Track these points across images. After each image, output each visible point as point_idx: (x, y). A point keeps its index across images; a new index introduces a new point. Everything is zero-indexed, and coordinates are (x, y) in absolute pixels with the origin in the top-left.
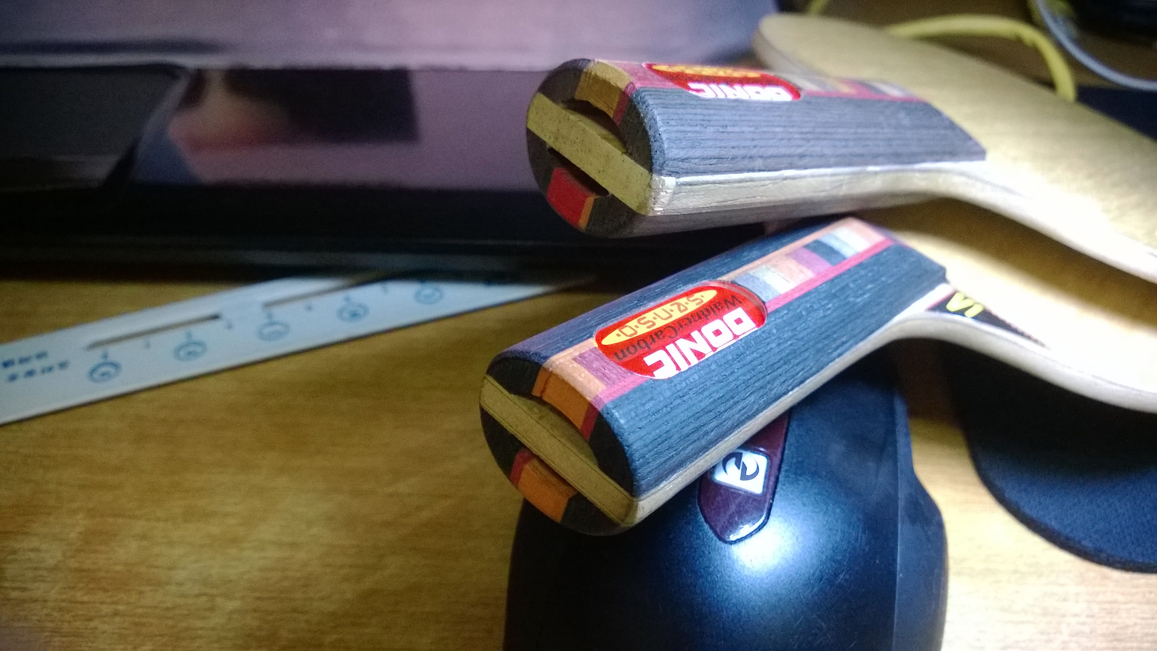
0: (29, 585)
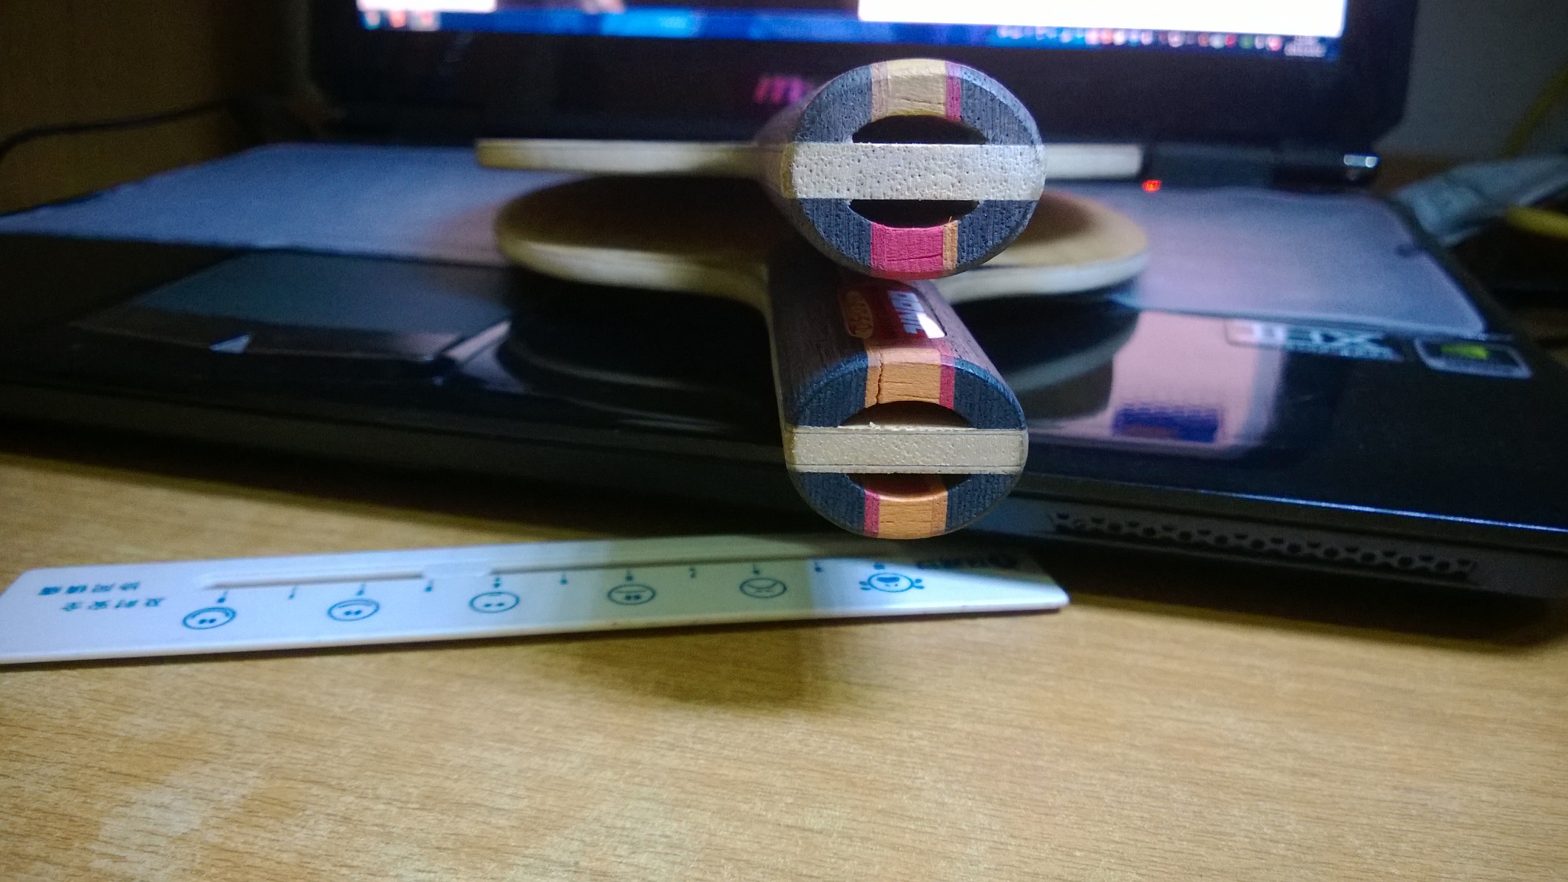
0: (130, 855)
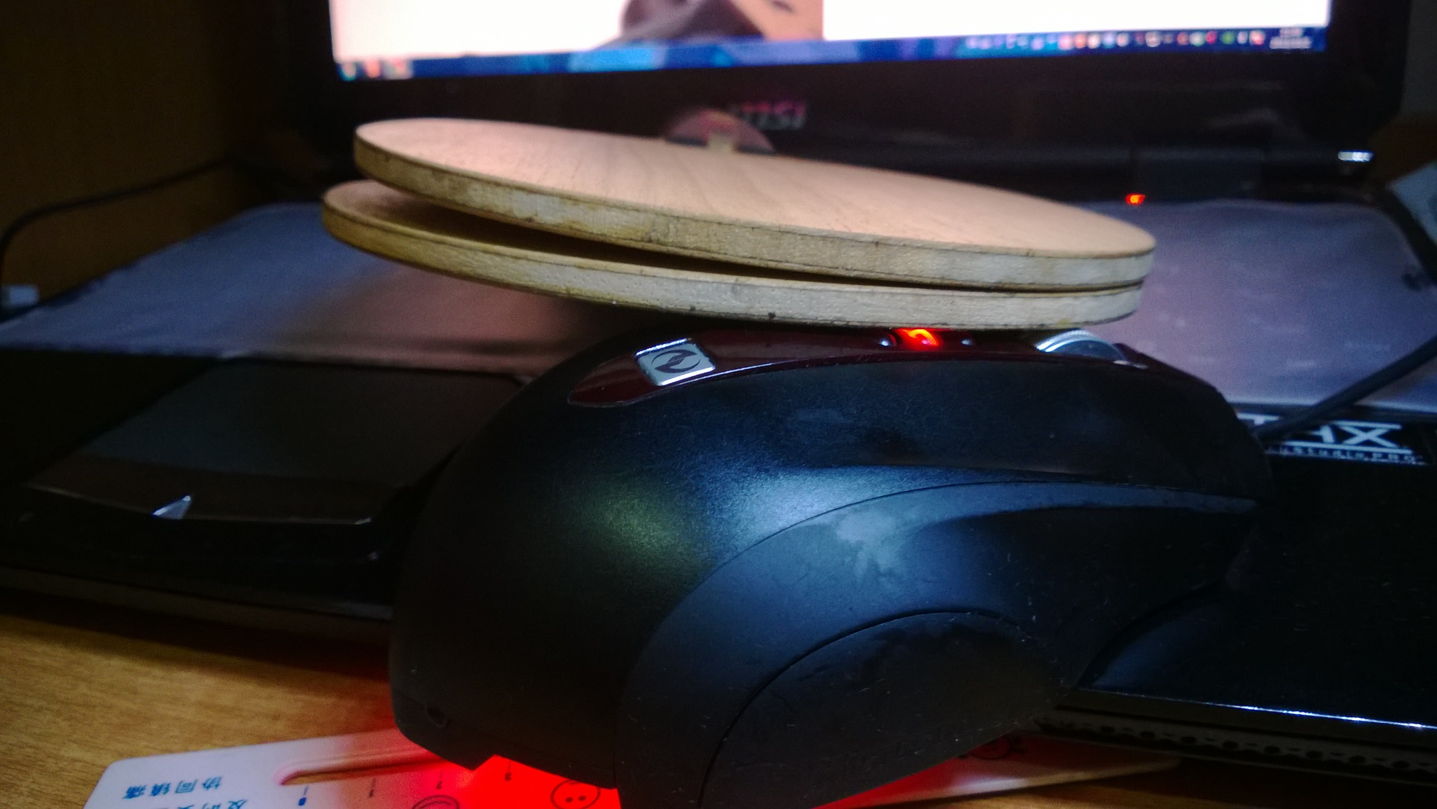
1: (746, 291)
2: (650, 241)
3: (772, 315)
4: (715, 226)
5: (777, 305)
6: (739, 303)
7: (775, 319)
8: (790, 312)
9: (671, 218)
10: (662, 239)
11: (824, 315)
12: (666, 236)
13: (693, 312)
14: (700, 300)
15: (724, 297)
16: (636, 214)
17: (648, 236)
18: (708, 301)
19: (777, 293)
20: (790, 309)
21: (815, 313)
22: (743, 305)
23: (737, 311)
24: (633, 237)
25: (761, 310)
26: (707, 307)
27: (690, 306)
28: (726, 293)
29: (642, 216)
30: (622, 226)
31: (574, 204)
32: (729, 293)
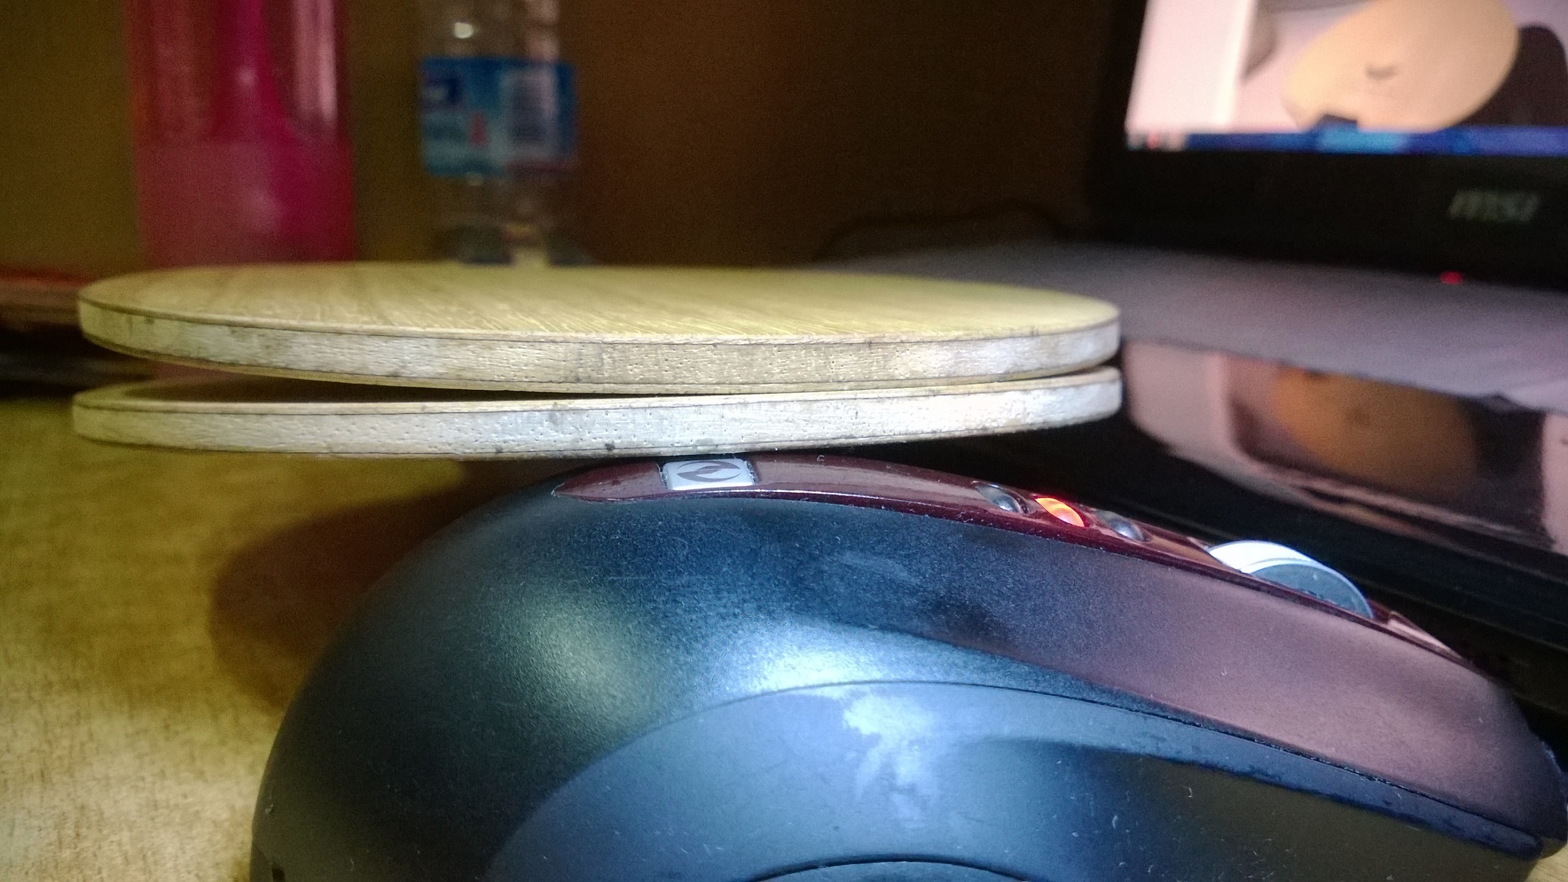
1: (569, 418)
2: (578, 380)
3: (610, 447)
4: (666, 350)
5: (615, 433)
6: (562, 436)
7: (615, 451)
8: (635, 440)
9: (603, 346)
10: (594, 375)
11: (681, 439)
12: (599, 370)
13: (500, 455)
14: (508, 437)
15: (540, 428)
16: (553, 347)
17: (573, 374)
18: (519, 437)
19: (613, 416)
20: (634, 436)
21: (669, 439)
22: (569, 437)
23: (560, 446)
24: (554, 378)
25: (594, 441)
26: (518, 445)
27: (495, 447)
28: (541, 423)
29: (561, 349)
30: (536, 365)
31: (459, 346)
32: (546, 424)
